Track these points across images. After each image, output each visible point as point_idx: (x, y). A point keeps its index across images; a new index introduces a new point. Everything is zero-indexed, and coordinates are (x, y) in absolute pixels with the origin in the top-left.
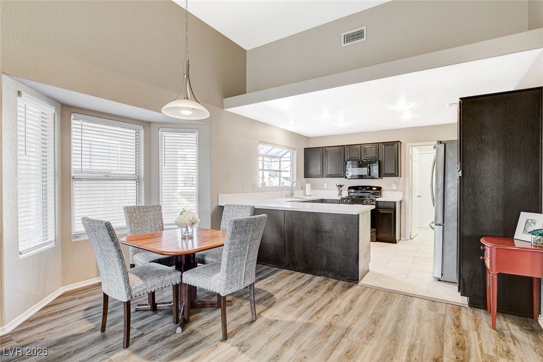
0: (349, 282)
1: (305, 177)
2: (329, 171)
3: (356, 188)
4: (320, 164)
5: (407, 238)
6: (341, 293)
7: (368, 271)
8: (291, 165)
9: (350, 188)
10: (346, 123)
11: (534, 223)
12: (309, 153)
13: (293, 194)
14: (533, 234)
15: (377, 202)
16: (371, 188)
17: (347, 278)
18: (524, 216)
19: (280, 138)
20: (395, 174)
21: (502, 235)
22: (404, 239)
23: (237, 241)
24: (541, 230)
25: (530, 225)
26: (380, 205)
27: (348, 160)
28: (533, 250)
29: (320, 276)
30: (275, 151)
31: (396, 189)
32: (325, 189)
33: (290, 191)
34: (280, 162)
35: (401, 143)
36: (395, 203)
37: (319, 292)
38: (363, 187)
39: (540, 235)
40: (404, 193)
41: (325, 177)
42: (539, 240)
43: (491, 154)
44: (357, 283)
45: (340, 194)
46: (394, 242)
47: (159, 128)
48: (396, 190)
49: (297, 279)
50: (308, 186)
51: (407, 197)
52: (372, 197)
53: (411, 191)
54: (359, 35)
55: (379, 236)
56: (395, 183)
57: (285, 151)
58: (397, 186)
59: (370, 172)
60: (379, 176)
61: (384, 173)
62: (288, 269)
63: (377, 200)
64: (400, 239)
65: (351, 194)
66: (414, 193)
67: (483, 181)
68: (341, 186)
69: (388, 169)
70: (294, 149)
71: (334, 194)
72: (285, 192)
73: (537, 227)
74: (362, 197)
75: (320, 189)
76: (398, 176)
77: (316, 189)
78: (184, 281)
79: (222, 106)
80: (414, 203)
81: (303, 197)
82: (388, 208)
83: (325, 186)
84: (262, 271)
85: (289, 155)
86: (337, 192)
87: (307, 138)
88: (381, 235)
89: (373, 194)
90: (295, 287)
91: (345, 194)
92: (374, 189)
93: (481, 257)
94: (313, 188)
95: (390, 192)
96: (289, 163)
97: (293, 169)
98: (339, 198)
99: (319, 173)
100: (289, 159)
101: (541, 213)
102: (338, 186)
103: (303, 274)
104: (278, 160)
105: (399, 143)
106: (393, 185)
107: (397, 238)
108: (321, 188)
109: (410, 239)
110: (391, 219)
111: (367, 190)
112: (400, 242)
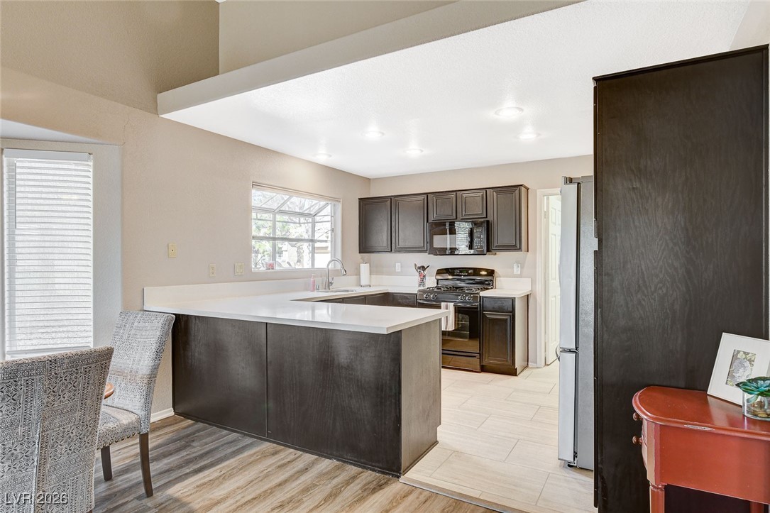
0: (383, 473)
1: (360, 252)
2: (401, 240)
3: (450, 271)
4: (386, 227)
5: (539, 364)
6: (350, 506)
7: (436, 443)
8: (333, 230)
9: (440, 272)
10: (422, 151)
11: (751, 361)
12: (368, 207)
13: (330, 284)
14: (746, 391)
15: (482, 299)
16: (476, 271)
17: (381, 465)
18: (730, 344)
19: (303, 177)
20: (515, 246)
21: (682, 384)
22: (534, 365)
24: (764, 379)
25: (742, 365)
26: (487, 304)
27: (435, 221)
28: (746, 436)
29: (330, 459)
30: (296, 203)
31: (519, 272)
32: (397, 274)
33: (325, 278)
34: (314, 224)
35: (528, 189)
36: (513, 300)
37: (306, 504)
38: (462, 270)
39: (762, 394)
40: (533, 282)
41: (396, 252)
42: (761, 405)
43: (659, 200)
44: (398, 477)
45: (422, 283)
46: (512, 372)
47: (2, 150)
48: (520, 276)
49: (279, 467)
50: (364, 268)
51: (539, 288)
52: (475, 289)
53: (546, 276)
55: (486, 361)
56: (518, 262)
57: (322, 203)
58: (522, 268)
59: (472, 242)
60: (488, 250)
61: (496, 244)
62: (274, 442)
63: (482, 294)
64: (527, 366)
65: (442, 283)
67: (642, 262)
68: (423, 268)
69: (502, 236)
70: (337, 200)
71: (408, 284)
72: (312, 279)
73: (758, 371)
75: (389, 274)
76: (520, 249)
77: (381, 273)
79: (155, 109)
81: (353, 288)
82: (501, 310)
83: (398, 267)
84: (217, 448)
85: (328, 210)
86: (417, 278)
87: (367, 181)
88: (490, 360)
89: (479, 283)
90: (258, 492)
91: (431, 282)
92: (483, 273)
93: (634, 439)
95: (510, 279)
96: (328, 226)
97: (335, 236)
99: (385, 244)
100: (328, 218)
101: (768, 339)
102: (419, 268)
103: (299, 453)
104: (310, 220)
105: (523, 189)
106: (515, 266)
107: (519, 363)
108: (392, 273)
109: (546, 365)
110: (506, 330)
111: (469, 275)
112: (526, 372)
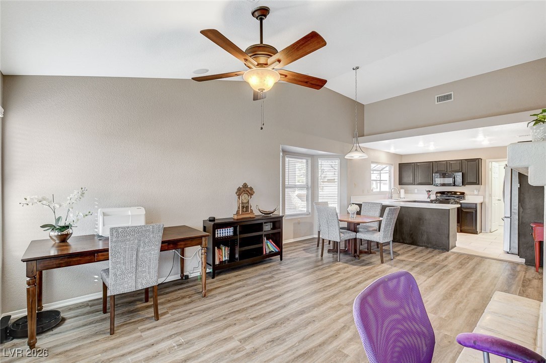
0: (443, 250)
1: (399, 185)
2: (419, 180)
3: (442, 193)
4: (412, 175)
5: (487, 231)
7: (455, 246)
8: (390, 177)
9: (437, 193)
12: (402, 167)
13: (392, 197)
15: (461, 204)
16: (455, 193)
19: (384, 158)
20: (476, 182)
22: (485, 232)
23: (389, 218)
26: (463, 206)
27: (436, 173)
29: (422, 247)
32: (416, 193)
33: (390, 195)
34: (380, 173)
36: (476, 204)
38: (448, 192)
40: (484, 198)
41: (417, 185)
44: (448, 251)
45: (429, 197)
46: (476, 233)
48: (477, 195)
50: (403, 191)
51: (487, 200)
52: (457, 200)
53: (490, 195)
54: (448, 97)
55: (463, 228)
56: (476, 189)
57: (385, 166)
58: (478, 192)
59: (454, 181)
60: (463, 184)
61: (467, 182)
63: (461, 202)
64: (481, 232)
65: (439, 198)
66: (493, 198)
68: (430, 191)
69: (470, 179)
70: (392, 165)
71: (424, 197)
72: (387, 195)
74: (448, 200)
76: (479, 184)
77: (408, 193)
78: (358, 237)
79: (352, 143)
80: (493, 205)
81: (399, 199)
82: (470, 208)
83: (416, 191)
85: (387, 168)
86: (427, 196)
87: (401, 156)
88: (464, 228)
89: (457, 197)
91: (433, 197)
92: (458, 193)
94: (405, 193)
95: (472, 196)
96: (387, 175)
97: (391, 179)
98: (429, 200)
99: (412, 182)
100: (388, 172)
102: (427, 191)
105: (480, 160)
106: (475, 191)
107: (478, 230)
108: (412, 193)
109: (490, 232)
110: (473, 216)
111: (452, 194)
112: (481, 234)
